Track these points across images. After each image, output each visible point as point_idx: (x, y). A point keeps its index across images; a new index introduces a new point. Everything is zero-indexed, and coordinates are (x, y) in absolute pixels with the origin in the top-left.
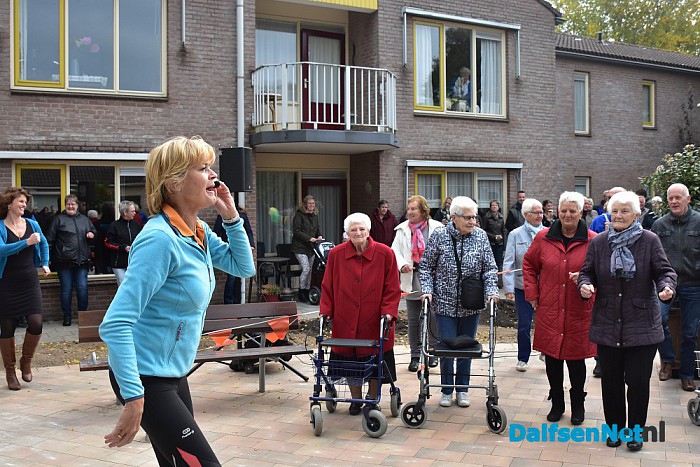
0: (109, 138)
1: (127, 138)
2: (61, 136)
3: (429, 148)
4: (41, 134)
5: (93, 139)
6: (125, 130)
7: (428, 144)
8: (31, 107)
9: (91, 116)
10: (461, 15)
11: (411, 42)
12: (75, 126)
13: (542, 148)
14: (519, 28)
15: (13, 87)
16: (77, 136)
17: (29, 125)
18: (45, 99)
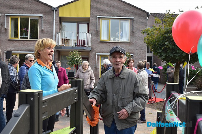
0: (26, 48)
1: (30, 48)
2: (17, 48)
3: (104, 50)
4: (13, 48)
5: (23, 49)
6: (30, 47)
7: (104, 49)
8: (12, 43)
9: (23, 44)
10: (114, 16)
11: (99, 24)
12: (20, 46)
13: (141, 50)
14: (133, 18)
15: (9, 39)
16: (20, 48)
17: (11, 46)
18: (14, 41)
